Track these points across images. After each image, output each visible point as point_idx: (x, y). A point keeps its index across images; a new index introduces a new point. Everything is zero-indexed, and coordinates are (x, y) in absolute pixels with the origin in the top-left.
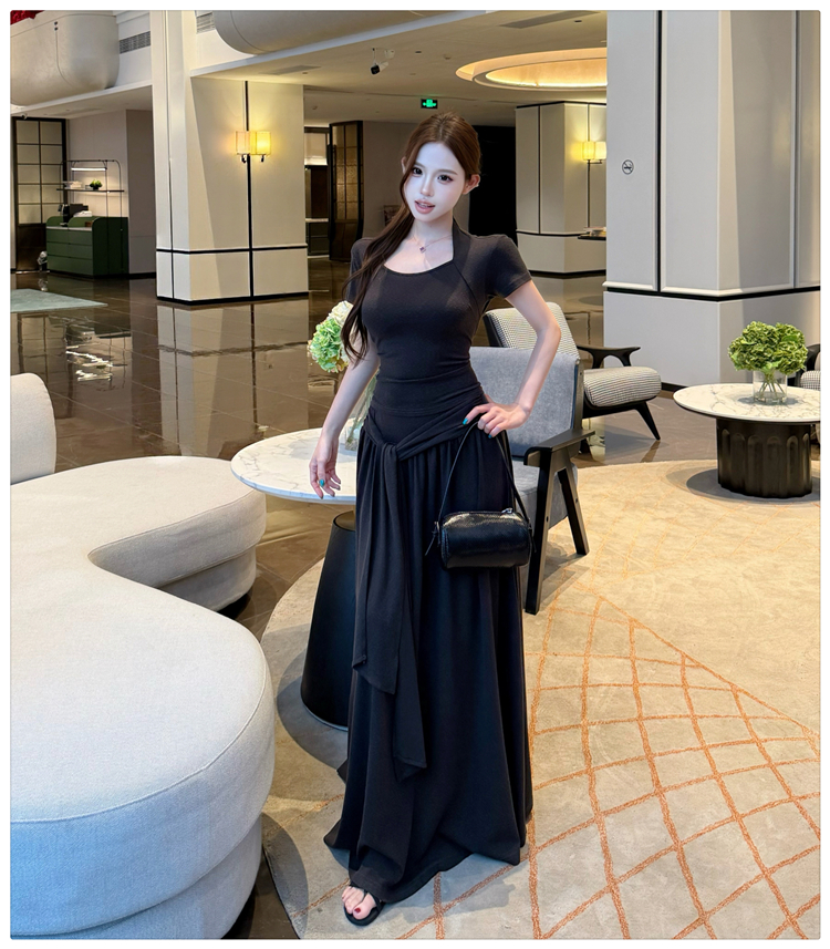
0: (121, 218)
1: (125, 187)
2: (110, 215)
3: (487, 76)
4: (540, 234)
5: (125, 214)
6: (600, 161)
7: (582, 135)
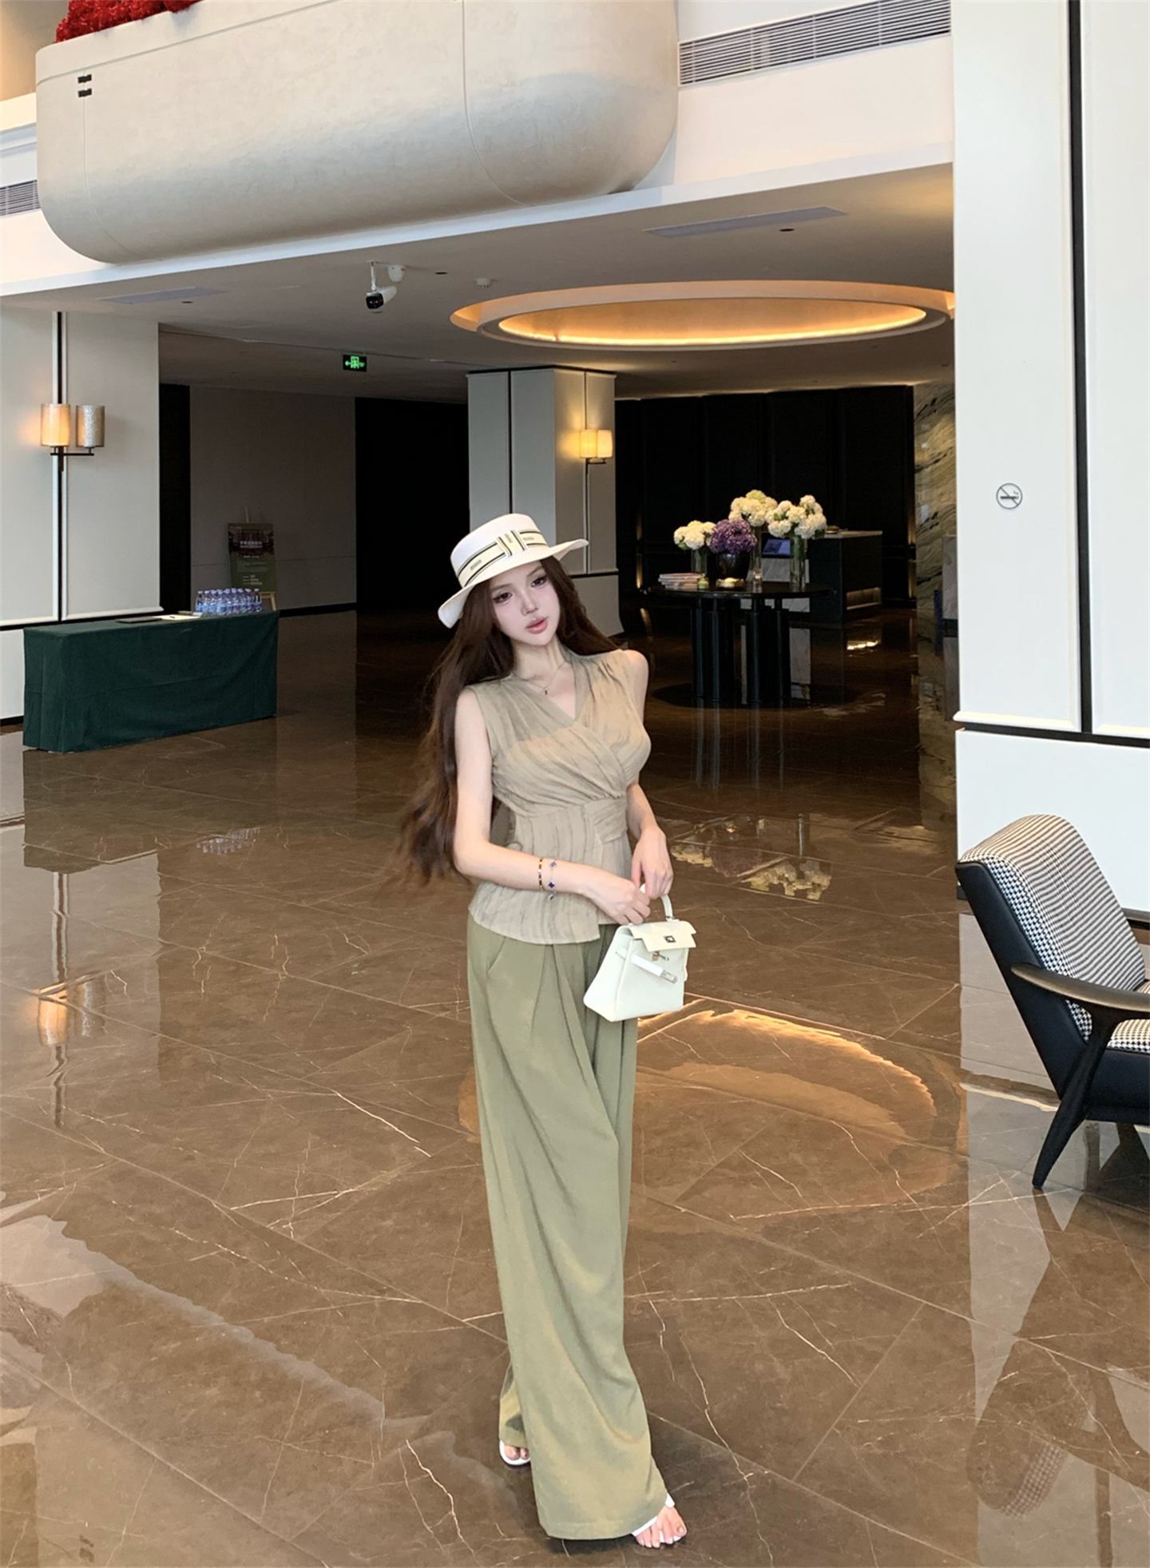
3: (503, 326)
6: (604, 461)
7: (577, 419)
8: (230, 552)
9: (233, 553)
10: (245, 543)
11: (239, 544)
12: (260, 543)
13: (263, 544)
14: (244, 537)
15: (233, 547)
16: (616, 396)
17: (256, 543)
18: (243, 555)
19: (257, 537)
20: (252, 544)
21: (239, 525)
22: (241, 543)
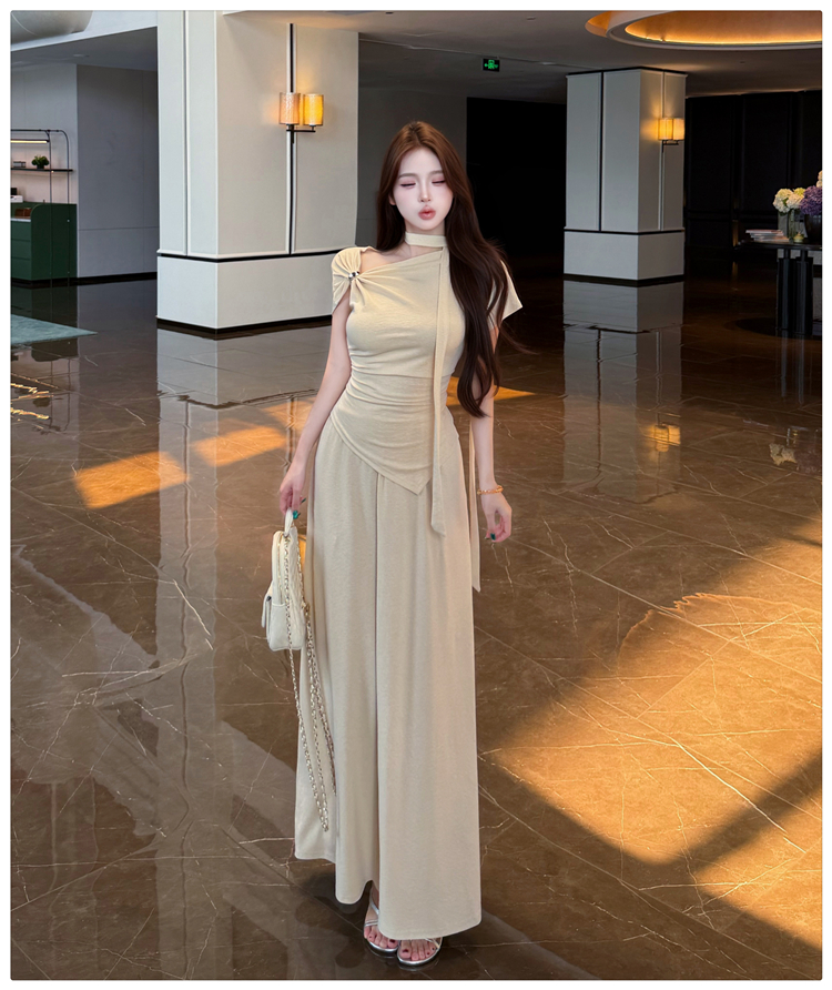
0: (69, 206)
1: (74, 165)
2: (55, 201)
3: (629, 29)
4: (600, 232)
5: (74, 200)
6: (677, 142)
7: (657, 110)
16: (687, 94)
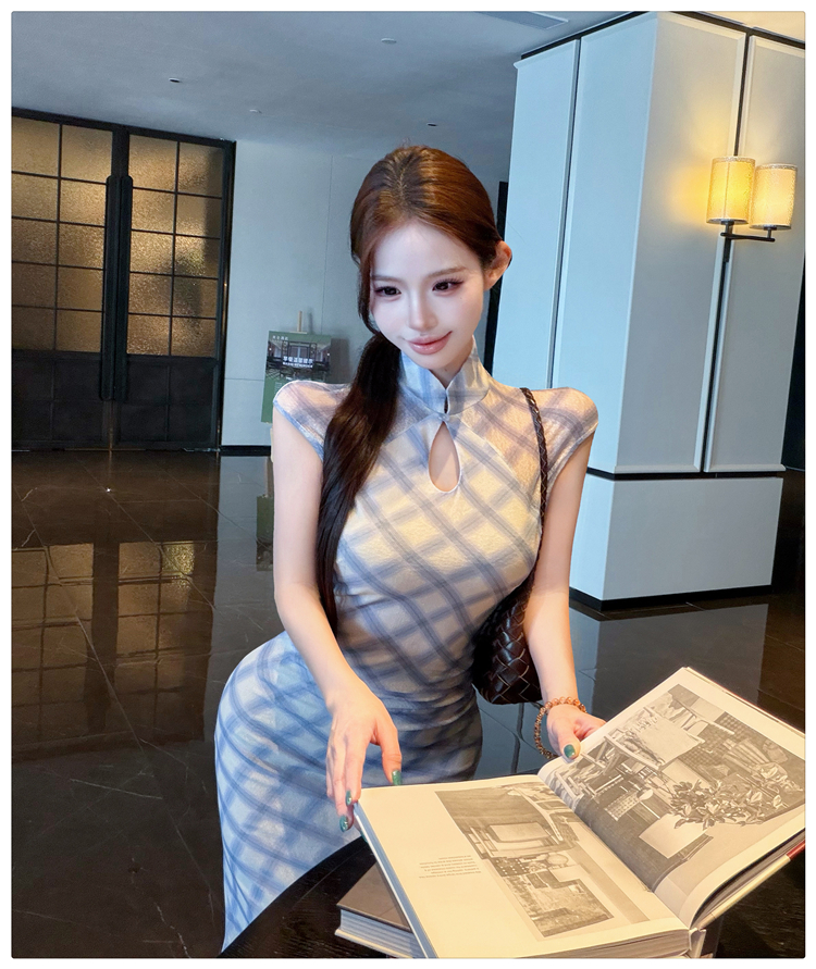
8: (268, 368)
9: (271, 370)
10: (290, 359)
11: (282, 359)
12: (311, 361)
13: (315, 362)
14: (289, 350)
15: (273, 363)
17: (306, 361)
18: (285, 375)
19: (308, 353)
20: (299, 362)
21: (285, 334)
22: (285, 358)
